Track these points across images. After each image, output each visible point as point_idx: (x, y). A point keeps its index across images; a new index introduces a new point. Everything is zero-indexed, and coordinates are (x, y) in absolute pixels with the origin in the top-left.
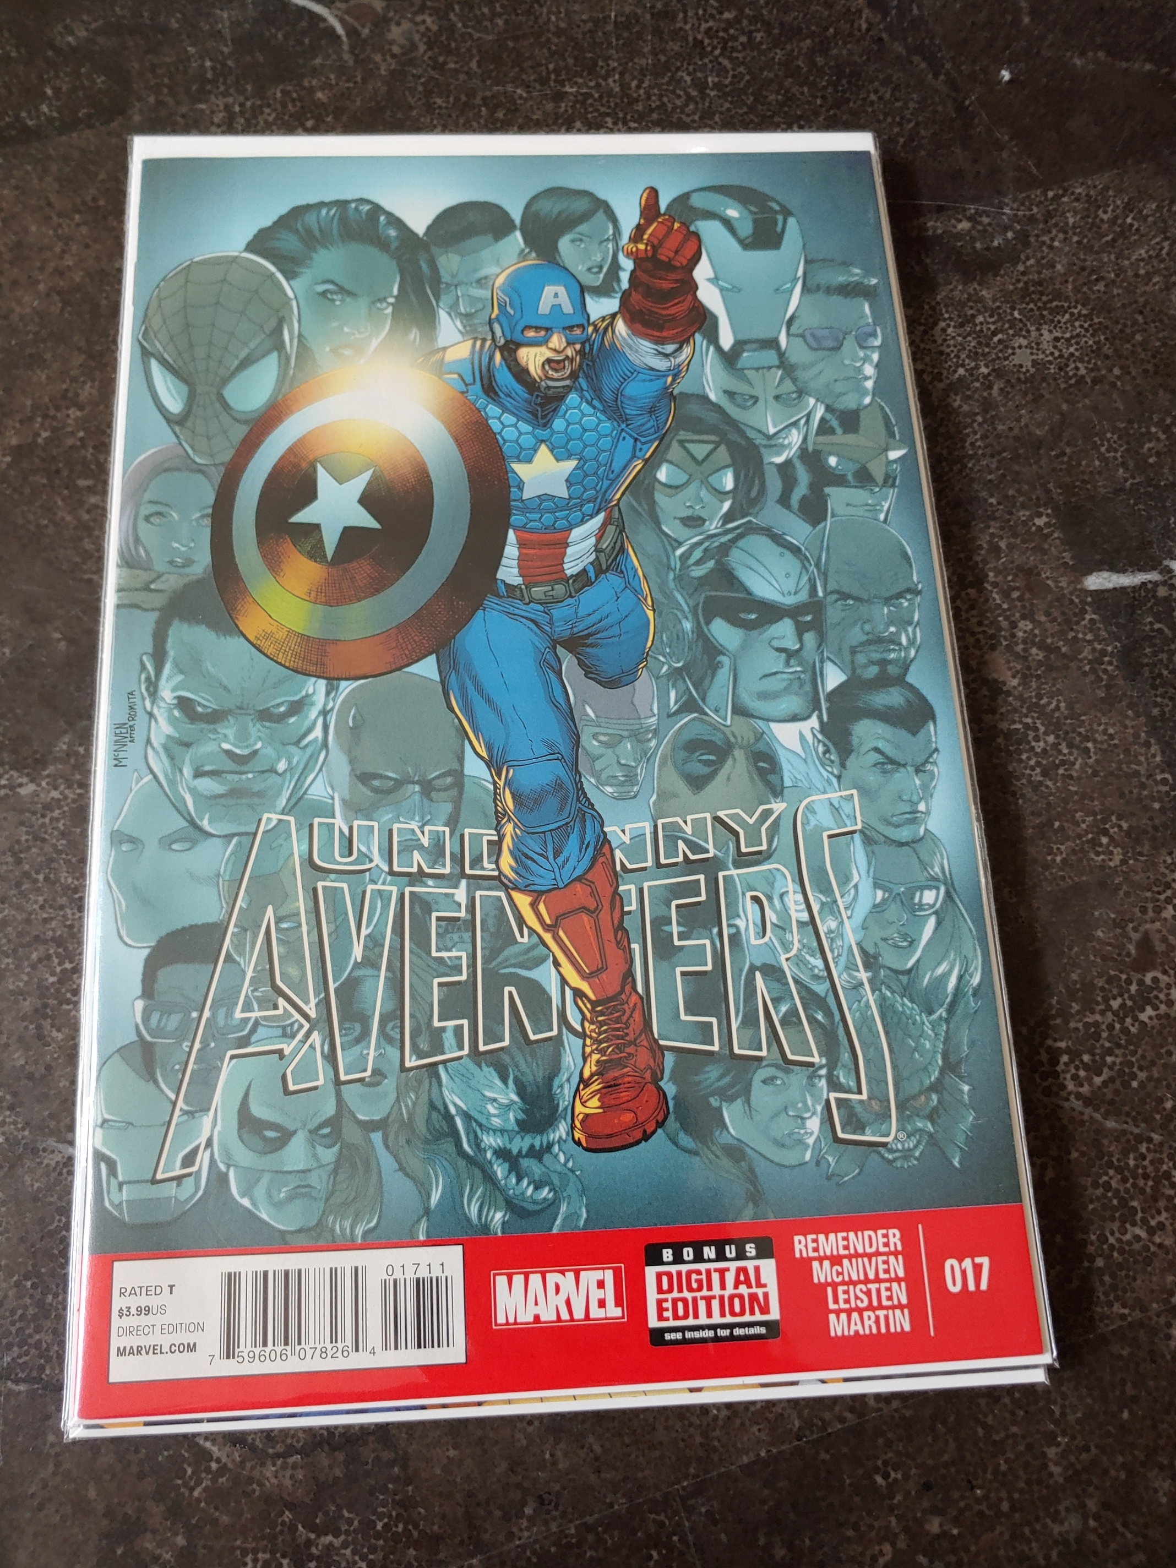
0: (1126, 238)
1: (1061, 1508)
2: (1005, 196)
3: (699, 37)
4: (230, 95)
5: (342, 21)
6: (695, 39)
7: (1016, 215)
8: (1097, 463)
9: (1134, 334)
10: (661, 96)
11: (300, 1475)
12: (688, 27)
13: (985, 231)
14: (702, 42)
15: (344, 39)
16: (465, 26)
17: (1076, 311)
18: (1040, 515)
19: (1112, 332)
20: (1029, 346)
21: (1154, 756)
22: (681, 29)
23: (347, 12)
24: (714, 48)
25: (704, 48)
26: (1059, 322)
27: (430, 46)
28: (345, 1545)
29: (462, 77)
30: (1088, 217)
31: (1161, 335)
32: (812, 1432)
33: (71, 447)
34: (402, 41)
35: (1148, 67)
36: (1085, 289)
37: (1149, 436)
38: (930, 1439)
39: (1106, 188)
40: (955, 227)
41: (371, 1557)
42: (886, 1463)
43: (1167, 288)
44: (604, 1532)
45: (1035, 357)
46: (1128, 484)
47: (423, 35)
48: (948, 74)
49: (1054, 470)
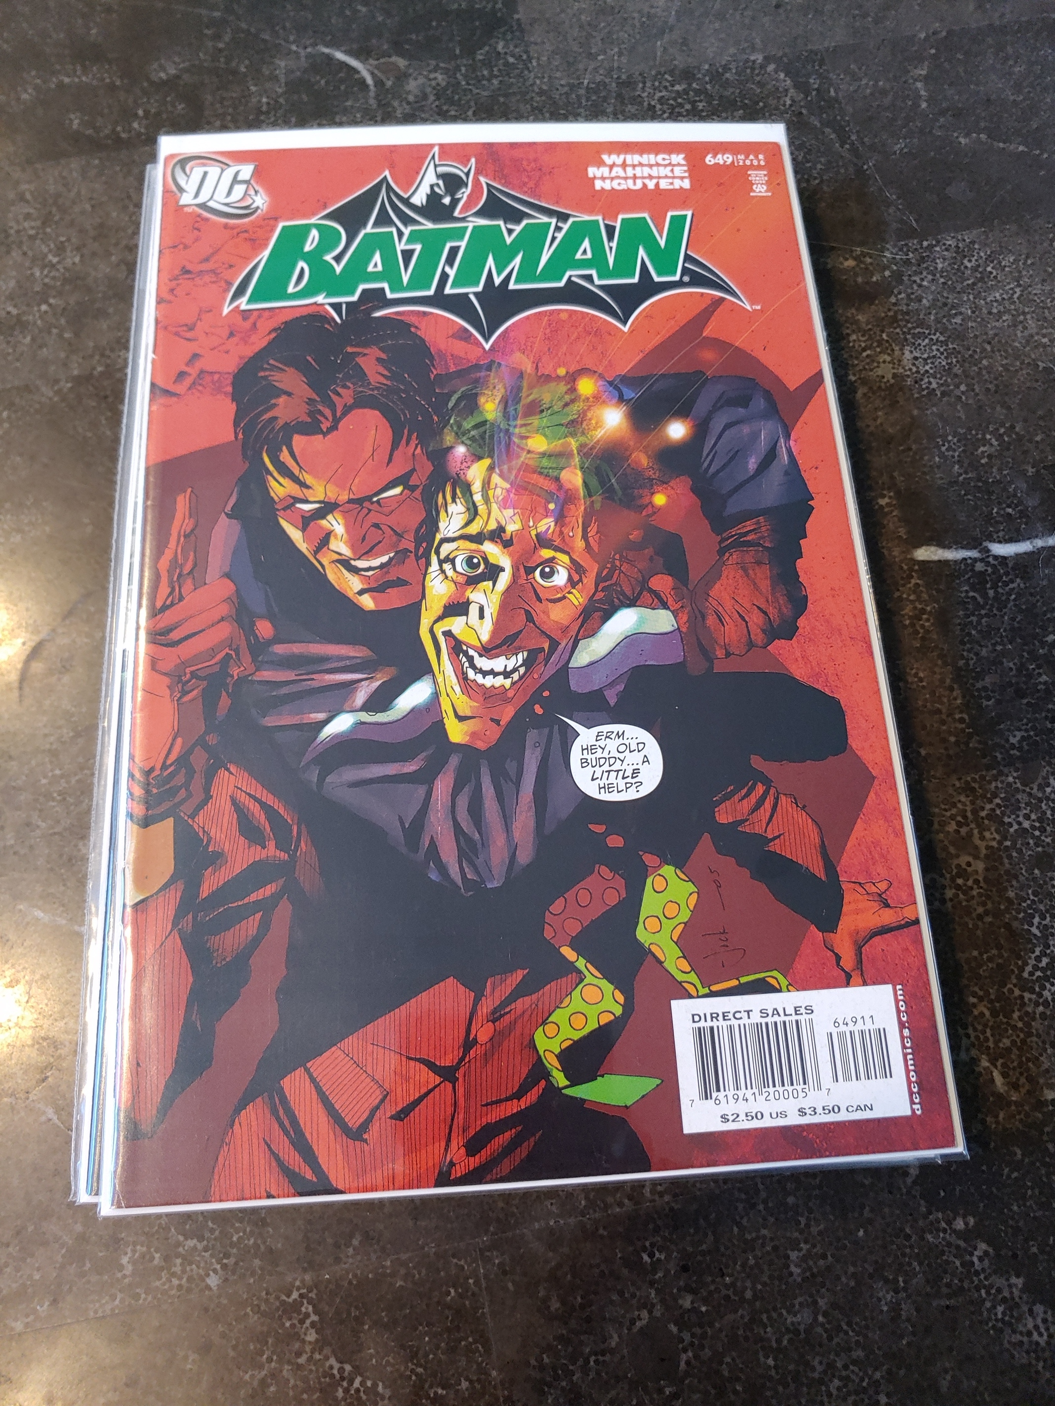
0: (985, 283)
1: (796, 1302)
2: (887, 243)
3: (653, 103)
5: (372, 74)
6: (649, 104)
7: (894, 258)
8: (937, 459)
9: (981, 359)
12: (646, 94)
13: (867, 269)
14: (654, 107)
15: (372, 88)
16: (468, 84)
17: (934, 337)
18: (883, 496)
19: (963, 356)
20: (891, 362)
21: (955, 699)
22: (638, 96)
23: (377, 67)
24: (664, 112)
25: (655, 112)
26: (920, 345)
27: (437, 97)
28: (206, 1249)
30: (955, 264)
31: (1004, 362)
32: (595, 1211)
35: (1021, 148)
36: (944, 320)
37: (985, 442)
38: (692, 1231)
39: (973, 242)
40: (842, 263)
41: (225, 1261)
42: (652, 1245)
44: (414, 1268)
45: (895, 371)
46: (961, 478)
47: (434, 88)
48: (852, 144)
49: (901, 462)
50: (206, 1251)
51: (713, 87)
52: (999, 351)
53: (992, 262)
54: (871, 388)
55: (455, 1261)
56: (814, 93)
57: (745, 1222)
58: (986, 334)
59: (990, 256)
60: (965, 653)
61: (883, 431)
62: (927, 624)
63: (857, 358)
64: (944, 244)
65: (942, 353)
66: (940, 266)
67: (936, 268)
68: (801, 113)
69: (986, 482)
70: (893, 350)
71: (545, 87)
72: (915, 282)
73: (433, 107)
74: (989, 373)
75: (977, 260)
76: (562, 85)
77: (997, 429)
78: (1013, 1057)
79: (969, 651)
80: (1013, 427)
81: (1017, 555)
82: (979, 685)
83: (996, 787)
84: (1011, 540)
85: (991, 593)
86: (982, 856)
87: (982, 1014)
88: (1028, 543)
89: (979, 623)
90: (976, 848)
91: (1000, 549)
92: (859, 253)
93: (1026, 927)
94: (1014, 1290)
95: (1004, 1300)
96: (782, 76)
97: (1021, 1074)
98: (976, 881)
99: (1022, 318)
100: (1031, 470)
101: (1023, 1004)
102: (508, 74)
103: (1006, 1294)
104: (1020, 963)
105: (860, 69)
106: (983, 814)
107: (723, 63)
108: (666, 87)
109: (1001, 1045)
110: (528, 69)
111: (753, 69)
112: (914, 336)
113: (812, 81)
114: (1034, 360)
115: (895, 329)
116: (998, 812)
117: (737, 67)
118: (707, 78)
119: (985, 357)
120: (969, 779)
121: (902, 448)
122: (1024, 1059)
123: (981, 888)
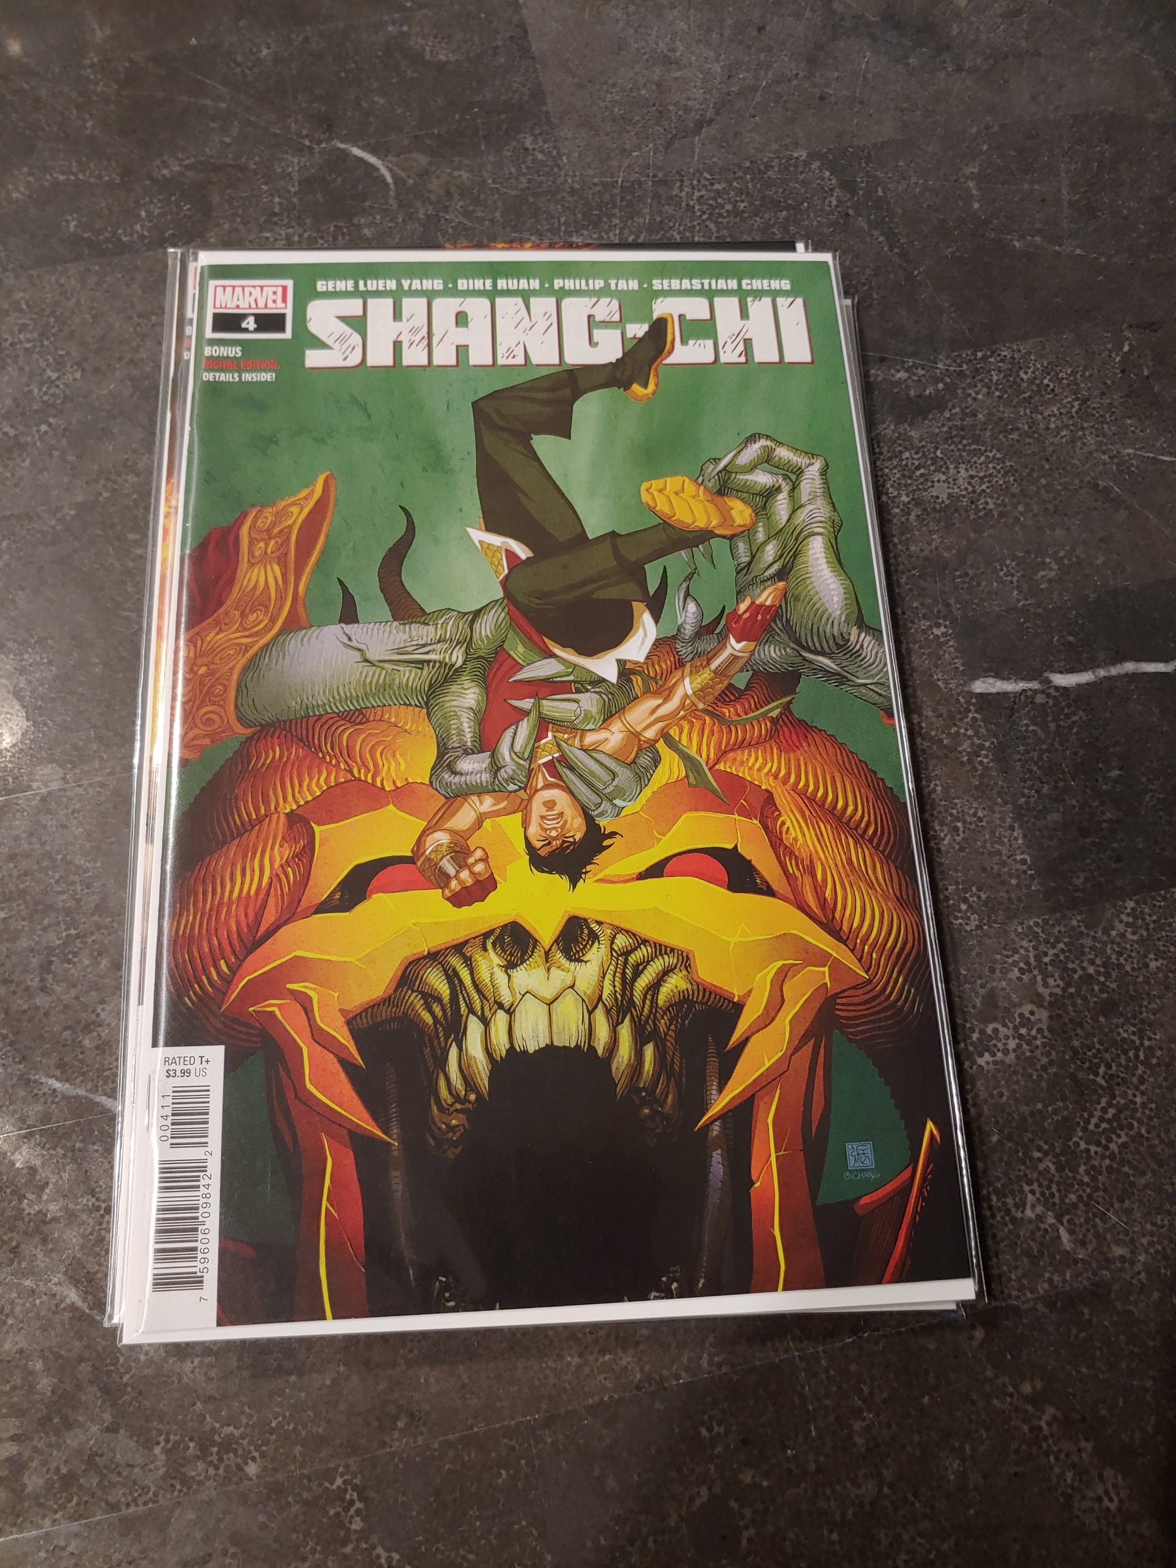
50: (244, 1439)
51: (755, 187)
52: (1058, 469)
53: (1048, 374)
54: (924, 510)
55: (506, 1441)
56: (861, 192)
59: (1046, 367)
60: (1026, 791)
61: (938, 556)
63: (910, 478)
64: (999, 355)
65: (999, 471)
66: (995, 378)
67: (991, 381)
68: (847, 215)
70: (947, 468)
71: (577, 186)
72: (970, 395)
73: (458, 207)
74: (1047, 492)
75: (1033, 372)
76: (594, 184)
77: (1056, 553)
78: (1080, 1213)
79: (1030, 789)
80: (1073, 549)
81: (1079, 686)
82: (1040, 824)
83: (1060, 931)
84: (1071, 671)
85: (1053, 726)
86: (1046, 1004)
87: (1047, 1170)
88: (1090, 673)
89: (1040, 758)
90: (1040, 996)
91: (1062, 680)
92: (910, 364)
93: (1092, 1077)
94: (1084, 1455)
95: (1074, 1466)
96: (827, 174)
97: (1088, 1230)
98: (1040, 1031)
99: (1080, 433)
100: (1092, 596)
101: (1089, 1158)
102: (538, 172)
103: (1075, 1458)
104: (1086, 1115)
105: (909, 166)
106: (1047, 960)
107: (765, 160)
108: (705, 186)
109: (1067, 1201)
110: (558, 166)
111: (796, 166)
113: (859, 180)
114: (1093, 478)
115: (950, 445)
116: (1062, 957)
117: (780, 164)
118: (748, 177)
119: (1043, 476)
120: (1031, 923)
121: (958, 573)
122: (1090, 1215)
123: (1046, 1037)
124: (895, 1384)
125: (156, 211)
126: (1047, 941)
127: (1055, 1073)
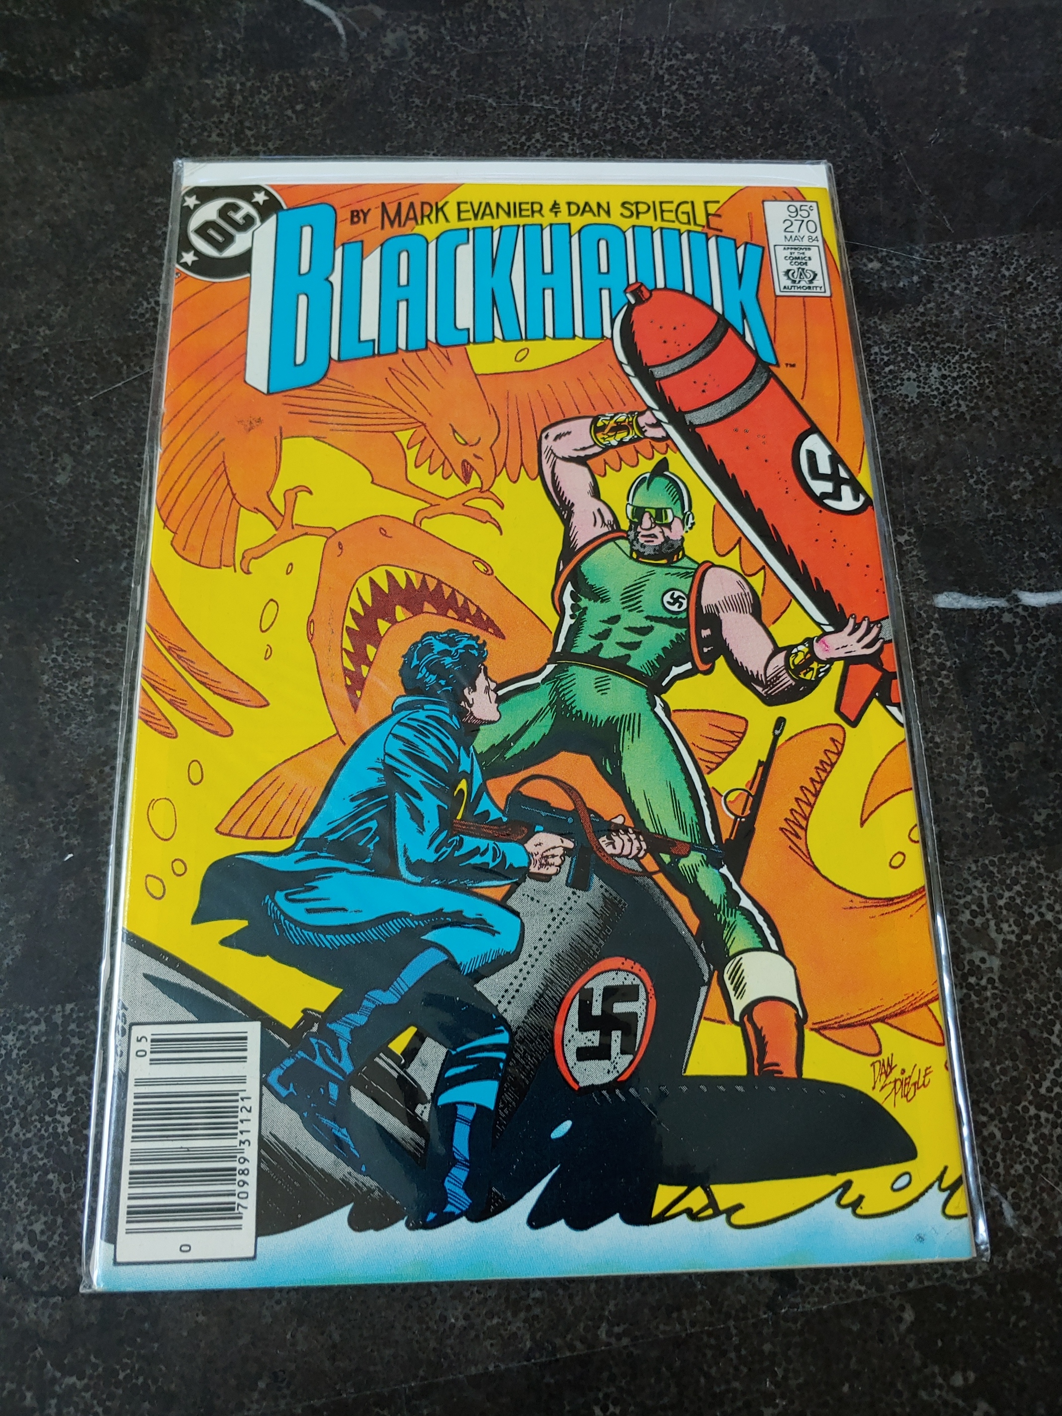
0: (1024, 295)
2: (916, 244)
3: (661, 72)
4: (236, 75)
5: (345, 23)
6: (657, 73)
7: (924, 262)
8: (964, 493)
9: (1017, 381)
10: (617, 119)
11: (58, 1316)
12: (653, 62)
13: (893, 272)
14: (663, 77)
15: (344, 38)
16: (452, 39)
17: (966, 354)
18: (902, 533)
19: (997, 377)
20: (917, 380)
21: (975, 769)
22: (645, 63)
23: (350, 16)
24: (674, 83)
25: (663, 82)
26: (949, 361)
27: (418, 52)
28: (86, 1388)
29: (442, 82)
30: (991, 271)
31: (1042, 386)
32: (542, 1356)
33: (35, 360)
34: (395, 46)
36: (978, 335)
37: (1019, 476)
38: (653, 1380)
39: (1012, 248)
40: (865, 265)
41: (108, 1403)
42: (607, 1396)
43: (1055, 344)
45: (921, 390)
46: (990, 515)
47: (414, 42)
48: (882, 130)
49: (923, 493)
50: (87, 1391)
51: (729, 58)
52: (1037, 372)
53: (1032, 271)
54: (893, 408)
56: (841, 71)
57: (713, 1371)
58: (1024, 353)
59: (1030, 264)
60: (988, 717)
61: (905, 458)
62: (946, 681)
63: (879, 374)
64: (980, 249)
65: (973, 372)
66: (975, 273)
67: (970, 275)
68: (825, 93)
69: (1017, 522)
70: (919, 366)
71: (540, 48)
72: (946, 289)
73: (412, 63)
74: (1024, 397)
75: (1015, 269)
76: (559, 47)
77: (1032, 462)
78: (1025, 1186)
79: (992, 714)
80: (1049, 460)
81: (1049, 606)
82: (1002, 754)
83: (1017, 873)
84: (1043, 589)
85: (1019, 648)
86: (998, 951)
87: (992, 1136)
89: (1005, 682)
90: (992, 942)
91: (1031, 599)
92: (884, 254)
93: (1045, 1035)
96: (807, 49)
97: (1034, 1206)
98: (991, 981)
101: (1039, 1125)
102: (499, 31)
104: (1037, 1076)
105: (894, 46)
106: (1001, 903)
107: (742, 31)
108: (676, 56)
109: (1013, 1172)
110: (521, 25)
111: (774, 40)
112: (943, 351)
113: (839, 57)
115: (922, 342)
116: (1018, 901)
117: (757, 37)
118: (723, 48)
119: (1021, 379)
120: (987, 862)
121: (924, 478)
122: (1037, 1189)
123: (996, 988)
124: (812, 1368)
125: (92, 52)
126: (1002, 882)
127: (1005, 1030)
